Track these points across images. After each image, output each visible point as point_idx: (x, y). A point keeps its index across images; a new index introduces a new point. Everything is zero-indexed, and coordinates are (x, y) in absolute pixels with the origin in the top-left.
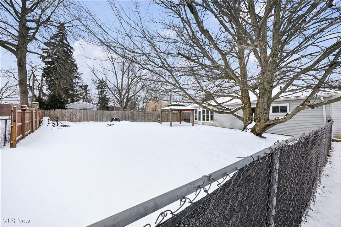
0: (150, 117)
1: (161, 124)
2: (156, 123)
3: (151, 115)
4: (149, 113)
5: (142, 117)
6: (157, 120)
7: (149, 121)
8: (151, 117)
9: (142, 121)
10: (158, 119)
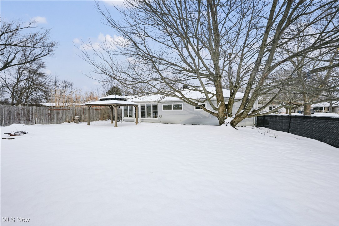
0: (61, 116)
1: (89, 124)
2: (73, 124)
3: (63, 113)
4: (60, 110)
5: (47, 116)
6: (74, 119)
7: (59, 121)
8: (64, 116)
9: (47, 123)
10: (76, 118)
